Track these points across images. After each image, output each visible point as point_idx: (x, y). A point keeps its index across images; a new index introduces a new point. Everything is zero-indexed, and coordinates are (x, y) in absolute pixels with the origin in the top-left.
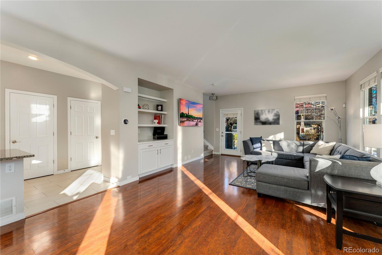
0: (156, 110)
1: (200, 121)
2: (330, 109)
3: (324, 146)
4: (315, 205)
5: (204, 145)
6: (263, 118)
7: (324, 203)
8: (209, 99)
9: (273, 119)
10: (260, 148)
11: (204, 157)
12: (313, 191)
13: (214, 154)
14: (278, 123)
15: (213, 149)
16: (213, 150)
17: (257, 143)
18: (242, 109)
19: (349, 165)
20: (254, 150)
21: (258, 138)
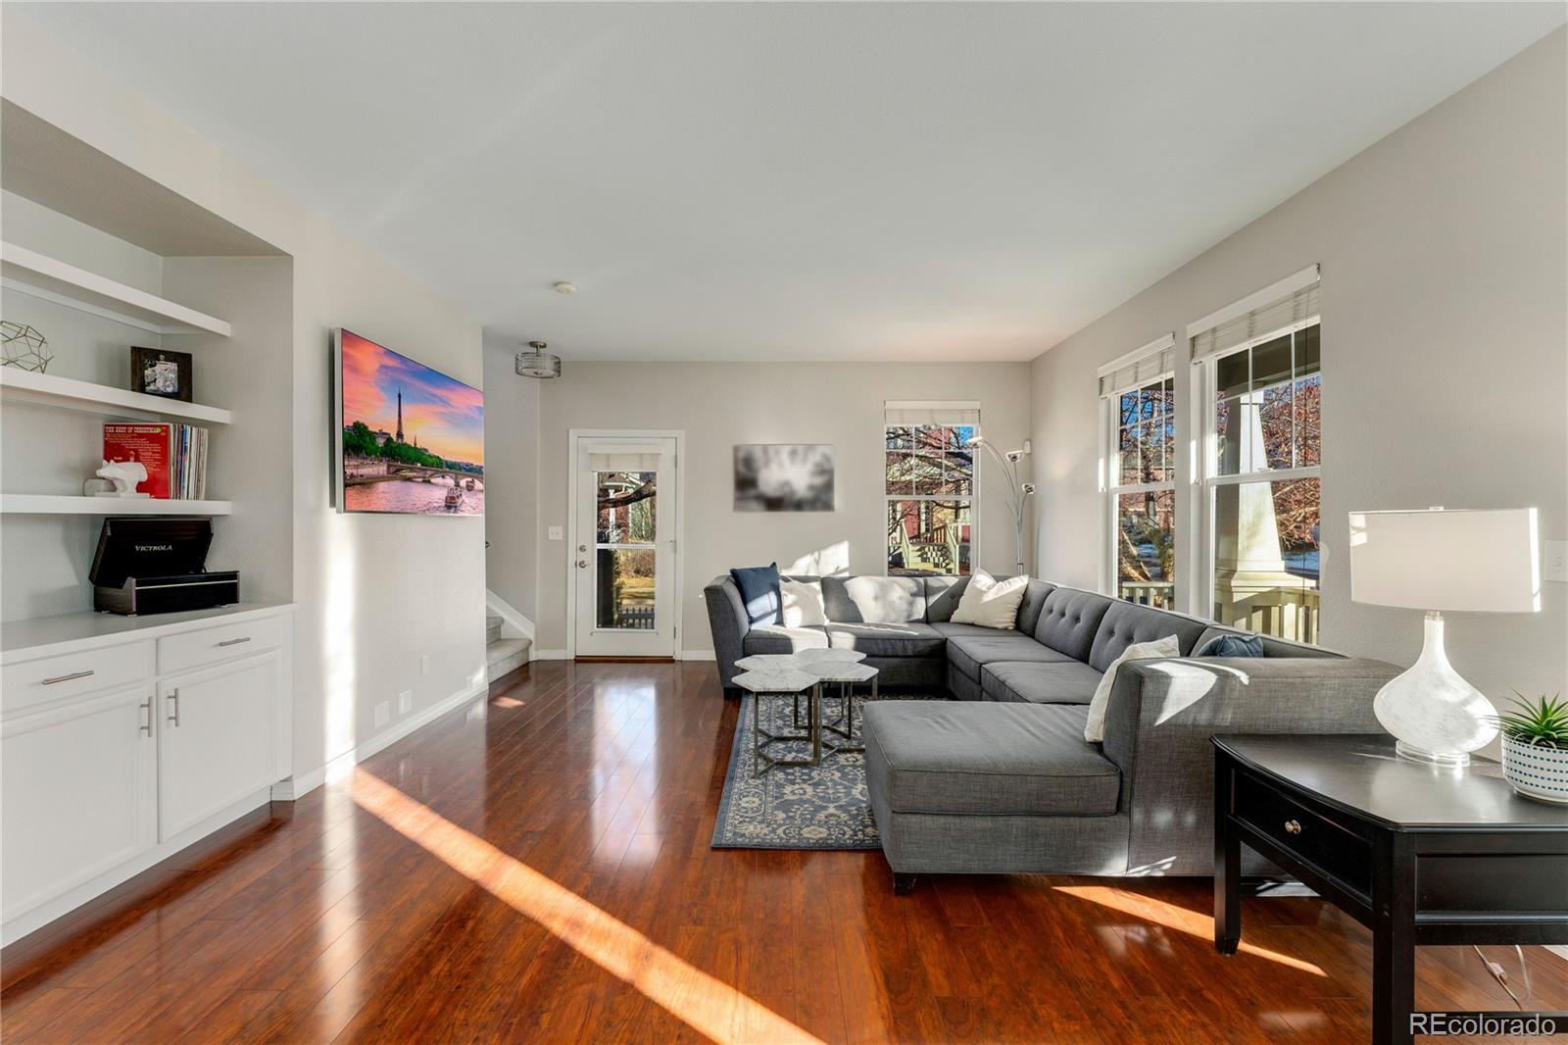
0: (129, 383)
1: (470, 488)
2: (1009, 456)
3: (996, 594)
4: (1139, 872)
5: (488, 618)
6: (771, 479)
7: (1174, 858)
8: (517, 369)
9: (811, 488)
10: (775, 615)
11: (490, 684)
12: (1138, 816)
13: (537, 661)
14: (828, 506)
15: (532, 637)
16: (531, 643)
17: (764, 594)
18: (681, 434)
19: (1270, 682)
20: (754, 627)
21: (764, 569)
